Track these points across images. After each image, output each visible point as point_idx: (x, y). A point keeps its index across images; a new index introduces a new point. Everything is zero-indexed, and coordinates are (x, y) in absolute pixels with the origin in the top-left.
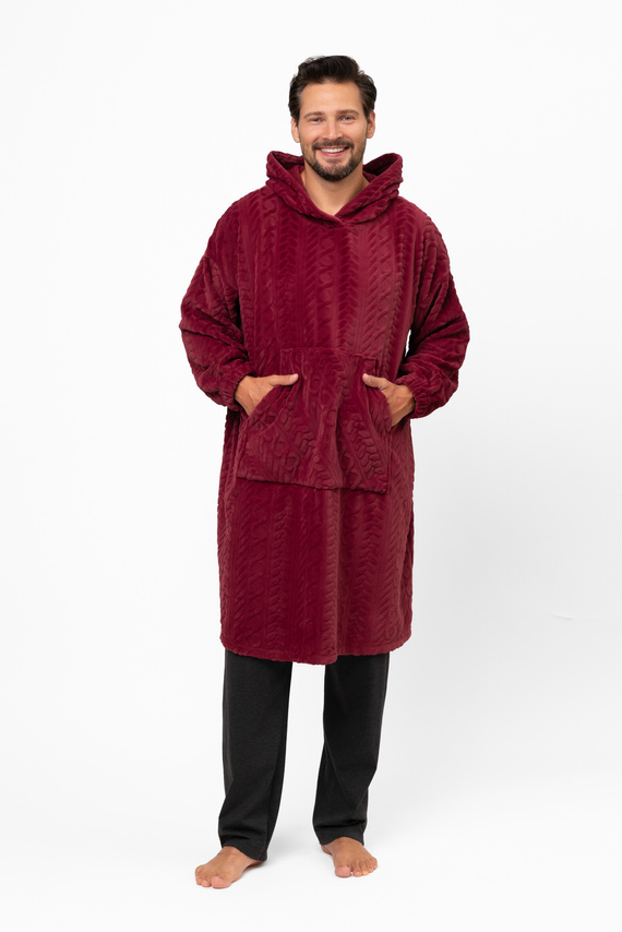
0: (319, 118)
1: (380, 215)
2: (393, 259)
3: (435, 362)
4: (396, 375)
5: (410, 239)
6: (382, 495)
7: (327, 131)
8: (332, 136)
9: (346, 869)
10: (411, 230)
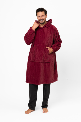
0: (39, 16)
1: (48, 27)
2: (50, 33)
3: (56, 45)
4: (51, 47)
5: (52, 30)
6: (49, 63)
7: (40, 18)
8: (41, 19)
9: (44, 112)
10: (52, 29)
